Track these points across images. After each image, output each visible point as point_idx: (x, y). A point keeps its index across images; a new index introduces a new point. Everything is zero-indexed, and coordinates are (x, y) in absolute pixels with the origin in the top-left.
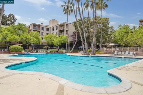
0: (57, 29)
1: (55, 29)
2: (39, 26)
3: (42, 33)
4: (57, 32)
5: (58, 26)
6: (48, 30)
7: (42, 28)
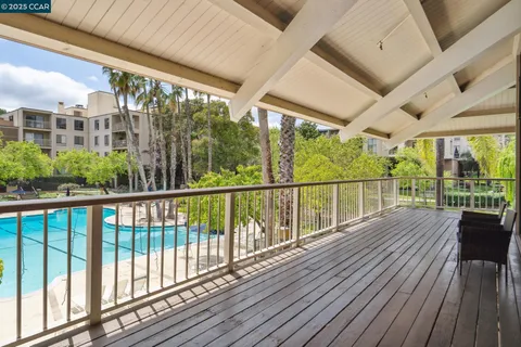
0: (107, 126)
1: (102, 124)
2: (47, 116)
3: (59, 137)
4: (106, 137)
5: (110, 117)
6: (79, 126)
7: (59, 121)
